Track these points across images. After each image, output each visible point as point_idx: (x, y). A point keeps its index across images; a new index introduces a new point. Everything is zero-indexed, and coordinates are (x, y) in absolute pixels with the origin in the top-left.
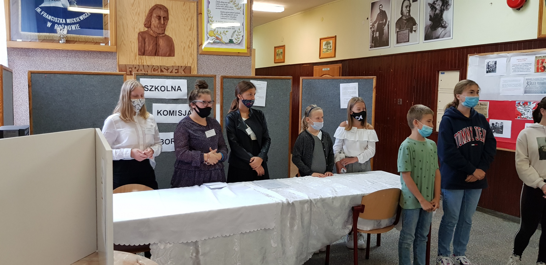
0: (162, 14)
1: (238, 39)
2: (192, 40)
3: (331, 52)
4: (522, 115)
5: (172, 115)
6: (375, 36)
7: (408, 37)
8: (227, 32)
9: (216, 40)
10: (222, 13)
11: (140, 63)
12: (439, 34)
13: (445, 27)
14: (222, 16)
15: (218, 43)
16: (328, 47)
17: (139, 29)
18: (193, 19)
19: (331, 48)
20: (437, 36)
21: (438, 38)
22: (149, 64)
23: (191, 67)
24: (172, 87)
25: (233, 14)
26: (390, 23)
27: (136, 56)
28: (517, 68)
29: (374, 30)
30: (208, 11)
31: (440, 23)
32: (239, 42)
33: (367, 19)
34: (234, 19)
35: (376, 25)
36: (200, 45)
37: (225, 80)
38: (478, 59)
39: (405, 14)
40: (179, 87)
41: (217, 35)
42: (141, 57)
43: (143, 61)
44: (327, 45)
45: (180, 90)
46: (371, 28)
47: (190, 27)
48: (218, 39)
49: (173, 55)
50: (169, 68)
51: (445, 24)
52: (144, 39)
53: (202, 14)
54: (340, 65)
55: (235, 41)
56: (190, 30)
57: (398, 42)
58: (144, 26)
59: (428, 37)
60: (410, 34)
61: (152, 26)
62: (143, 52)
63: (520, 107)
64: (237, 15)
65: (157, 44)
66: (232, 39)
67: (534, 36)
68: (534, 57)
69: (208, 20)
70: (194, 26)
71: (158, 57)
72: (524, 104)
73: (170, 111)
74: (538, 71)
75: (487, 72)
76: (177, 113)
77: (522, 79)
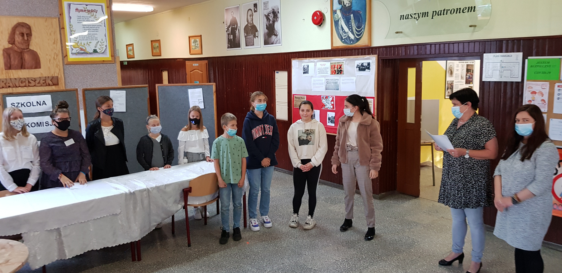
0: (25, 31)
1: (102, 49)
2: (57, 53)
3: (198, 49)
4: (325, 106)
5: (39, 126)
6: (230, 38)
7: (253, 41)
8: (90, 43)
9: (81, 50)
10: (84, 26)
11: (7, 76)
12: (273, 41)
13: (276, 35)
14: (84, 29)
15: (83, 53)
16: (196, 44)
18: (56, 34)
19: (199, 46)
20: (272, 42)
21: (272, 44)
22: (16, 77)
23: (57, 77)
24: (37, 102)
25: (95, 27)
26: (240, 29)
28: (321, 71)
29: (229, 33)
30: (70, 26)
31: (274, 32)
32: (103, 51)
33: (224, 23)
34: (96, 31)
35: (230, 29)
36: (65, 57)
37: (86, 92)
38: (298, 62)
39: (250, 22)
40: (44, 101)
41: (81, 47)
43: (10, 75)
44: (195, 43)
45: (45, 104)
46: (227, 31)
47: (53, 41)
49: (39, 67)
50: (36, 79)
51: (276, 33)
52: (9, 55)
53: (64, 28)
54: (206, 61)
55: (98, 51)
56: (54, 43)
57: (246, 45)
58: (7, 43)
59: (266, 43)
60: (254, 39)
61: (16, 43)
62: (9, 67)
63: (324, 100)
64: (99, 28)
65: (22, 59)
66: (96, 49)
67: (329, 47)
68: (330, 63)
69: (71, 33)
70: (57, 39)
71: (25, 70)
72: (326, 98)
73: (37, 123)
74: (332, 74)
75: (304, 73)
76: (45, 124)
77: (323, 79)
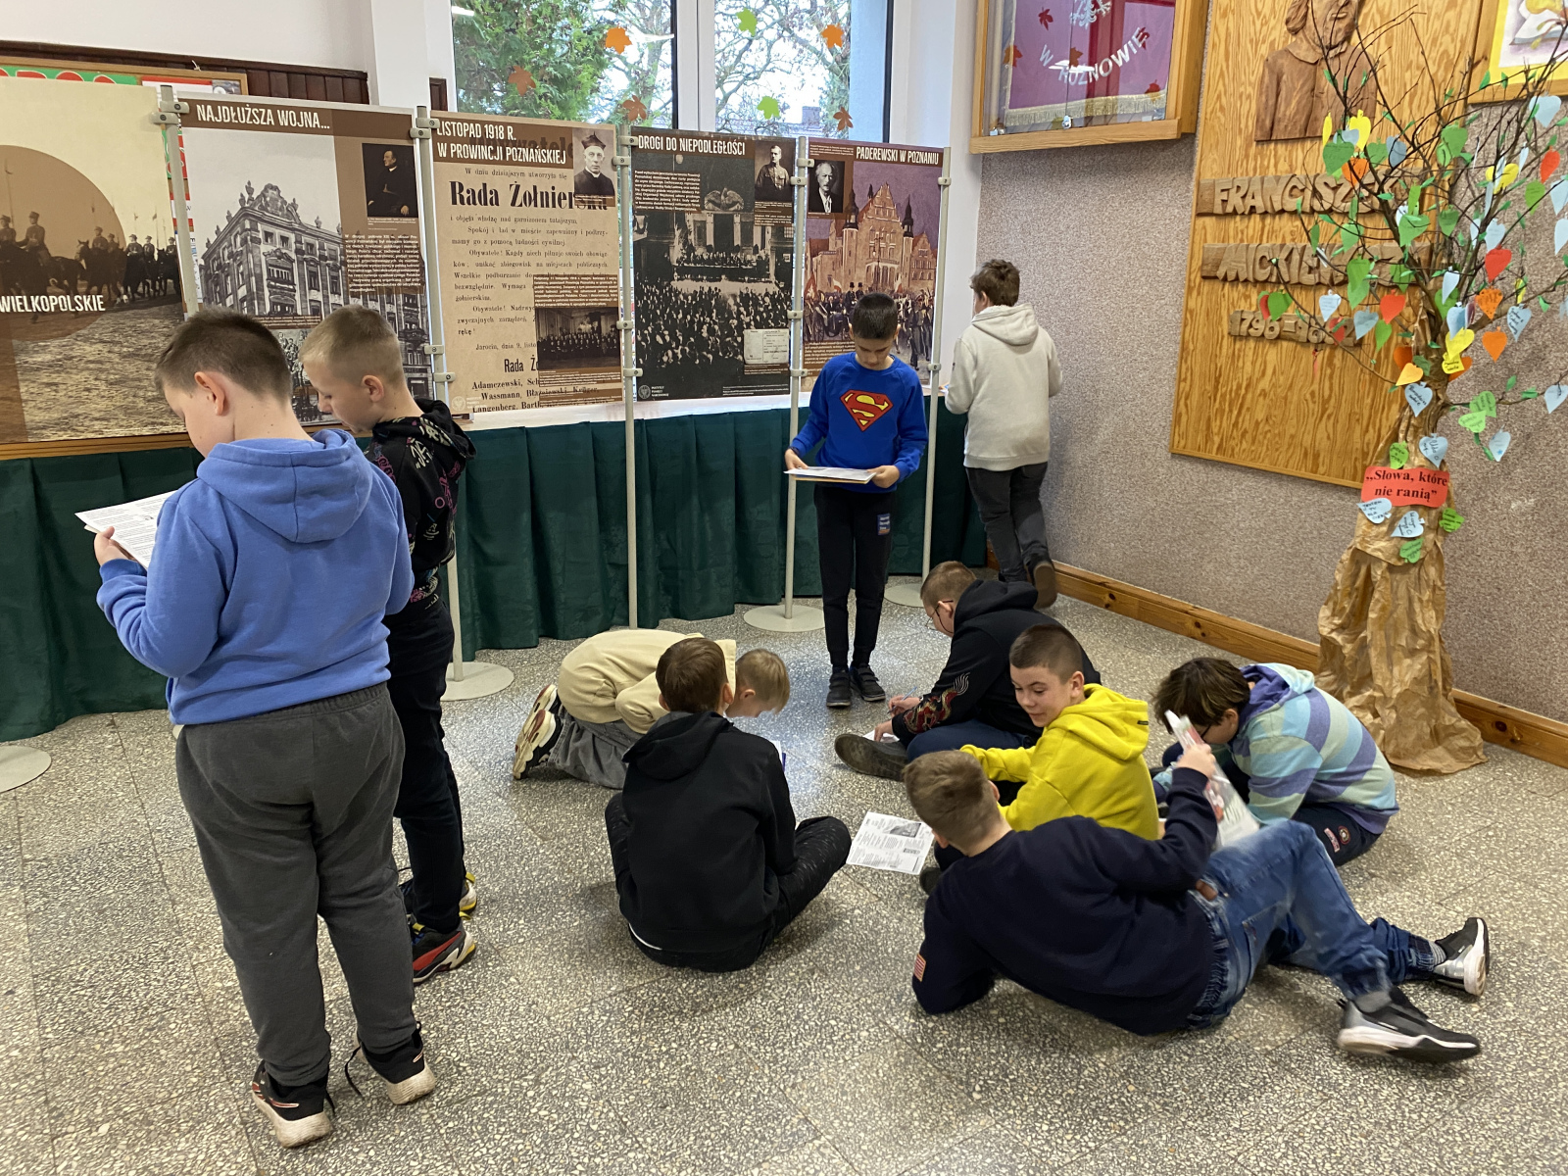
2: (1452, 51)
27: (1248, 146)
36: (1477, 64)
43: (1266, 163)
52: (1277, 80)
56: (1452, 4)
58: (1284, 27)
61: (1310, 23)
62: (1267, 130)
65: (1313, 93)
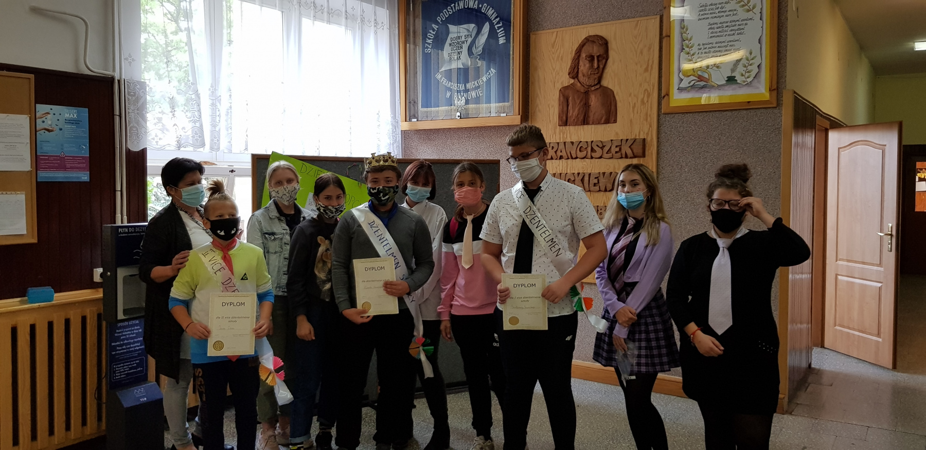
0: (596, 50)
1: (747, 75)
2: (649, 90)
9: (699, 81)
10: (713, 26)
11: (562, 139)
14: (712, 33)
15: (702, 87)
17: (562, 83)
18: (652, 50)
22: (574, 139)
23: (644, 139)
25: (737, 23)
30: (683, 29)
32: (749, 80)
34: (738, 34)
36: (664, 97)
41: (699, 73)
42: (563, 129)
48: (701, 81)
49: (613, 119)
50: (604, 144)
52: (567, 100)
53: (669, 36)
55: (739, 79)
56: (646, 70)
58: (568, 76)
61: (580, 75)
62: (565, 121)
64: (746, 24)
65: (586, 105)
66: (733, 75)
69: (683, 45)
70: (653, 62)
71: (590, 126)
